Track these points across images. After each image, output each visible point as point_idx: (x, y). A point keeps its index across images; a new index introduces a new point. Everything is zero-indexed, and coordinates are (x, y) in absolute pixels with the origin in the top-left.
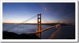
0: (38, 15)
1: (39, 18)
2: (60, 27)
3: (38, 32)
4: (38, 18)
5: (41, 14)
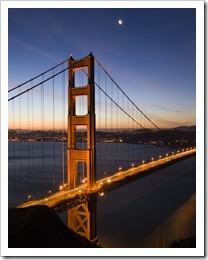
0: (73, 64)
1: (81, 92)
3: (70, 194)
4: (73, 92)
5: (92, 58)
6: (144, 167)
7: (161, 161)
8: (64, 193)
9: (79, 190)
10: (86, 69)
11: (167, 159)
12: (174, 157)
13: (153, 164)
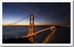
0: (31, 16)
1: (32, 20)
2: (55, 29)
6: (41, 31)
7: (44, 30)
8: (29, 35)
9: (31, 35)
10: (33, 16)
11: (45, 30)
12: (46, 29)
13: (43, 31)
